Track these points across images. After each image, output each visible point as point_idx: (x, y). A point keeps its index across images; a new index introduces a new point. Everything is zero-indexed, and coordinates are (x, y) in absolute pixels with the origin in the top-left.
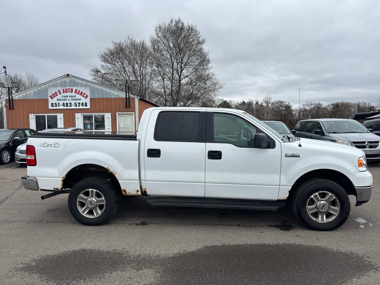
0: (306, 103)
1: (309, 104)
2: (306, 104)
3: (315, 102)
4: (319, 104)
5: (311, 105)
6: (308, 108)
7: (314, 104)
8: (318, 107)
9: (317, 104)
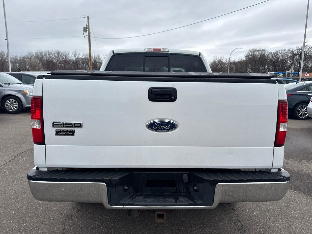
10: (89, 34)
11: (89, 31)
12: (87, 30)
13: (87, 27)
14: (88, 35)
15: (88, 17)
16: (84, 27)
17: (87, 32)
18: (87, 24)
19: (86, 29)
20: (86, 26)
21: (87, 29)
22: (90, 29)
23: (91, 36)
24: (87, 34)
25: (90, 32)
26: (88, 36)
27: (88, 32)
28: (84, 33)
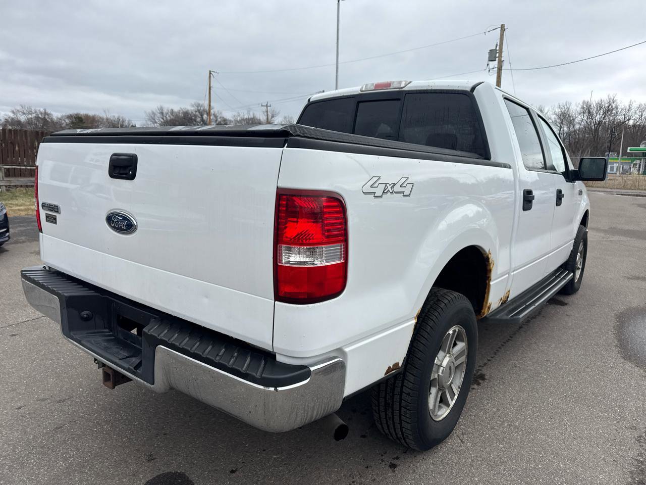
0: (19, 108)
1: (25, 111)
2: (18, 111)
3: (37, 109)
4: (46, 113)
5: (30, 113)
6: (23, 118)
7: (36, 112)
8: (44, 120)
9: (41, 113)
10: (501, 63)
11: (500, 56)
12: (497, 55)
13: (498, 48)
14: (496, 66)
15: (503, 27)
16: (490, 50)
17: (495, 60)
18: (498, 44)
19: (495, 55)
20: (496, 47)
21: (497, 53)
22: (503, 53)
23: (503, 68)
24: (495, 64)
25: (503, 59)
26: (496, 69)
27: (497, 59)
28: (491, 63)
